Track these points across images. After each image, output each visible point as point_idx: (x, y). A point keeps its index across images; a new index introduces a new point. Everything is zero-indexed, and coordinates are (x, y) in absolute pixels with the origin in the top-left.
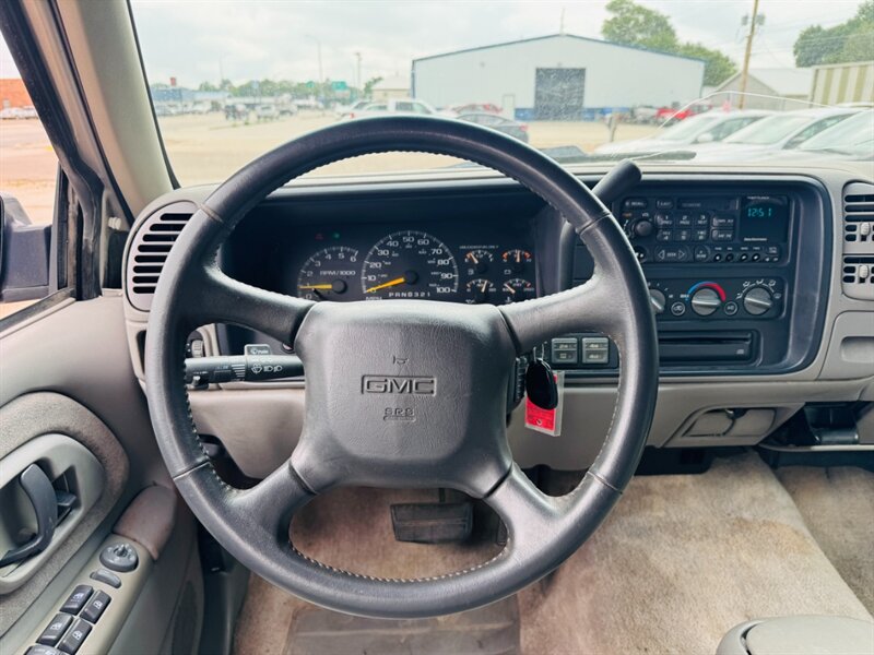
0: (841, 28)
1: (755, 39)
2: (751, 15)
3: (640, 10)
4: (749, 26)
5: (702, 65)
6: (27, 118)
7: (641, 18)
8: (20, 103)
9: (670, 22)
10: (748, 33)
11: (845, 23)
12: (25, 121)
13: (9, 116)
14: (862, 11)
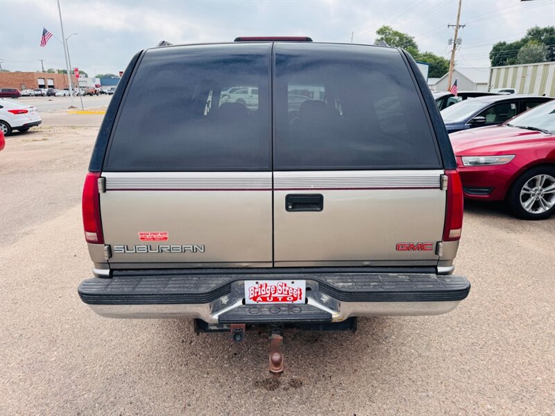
0: (517, 43)
1: (456, 52)
2: (453, 39)
3: (396, 34)
4: (453, 44)
5: (427, 66)
6: (36, 95)
7: (397, 38)
8: (31, 87)
9: (414, 40)
10: (452, 49)
11: (520, 40)
12: (35, 97)
13: (26, 94)
14: (530, 34)
